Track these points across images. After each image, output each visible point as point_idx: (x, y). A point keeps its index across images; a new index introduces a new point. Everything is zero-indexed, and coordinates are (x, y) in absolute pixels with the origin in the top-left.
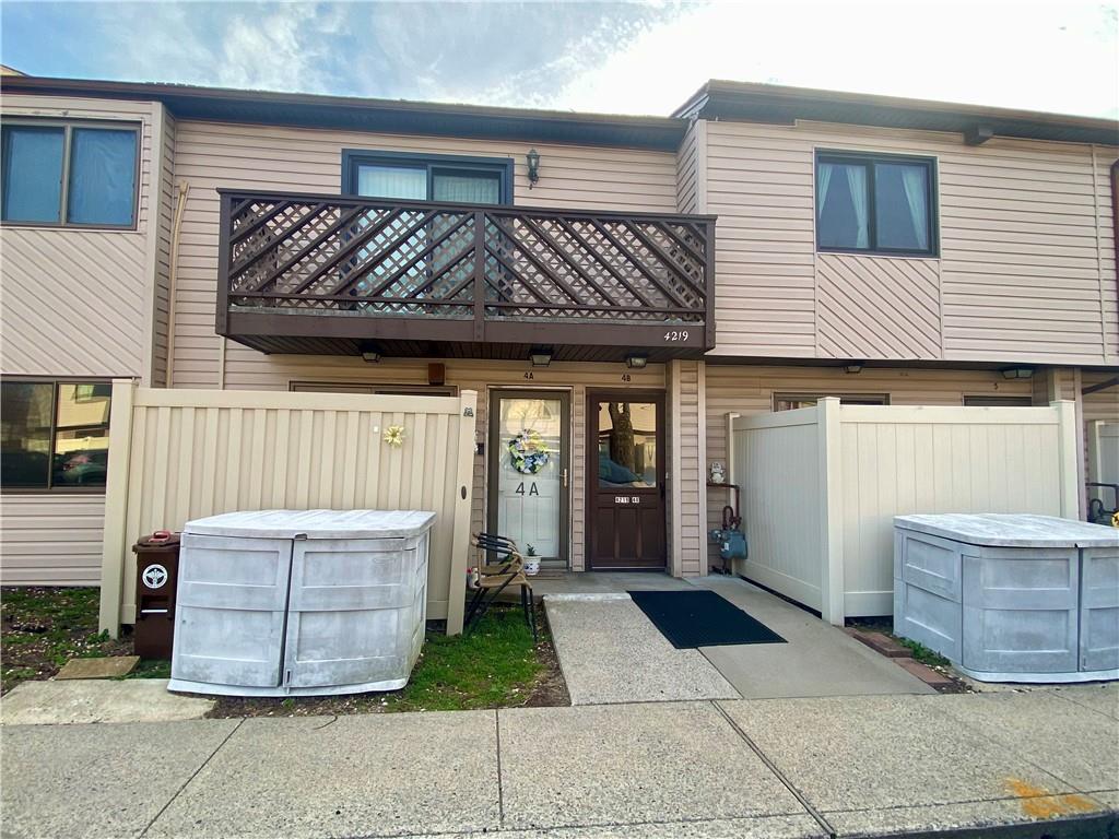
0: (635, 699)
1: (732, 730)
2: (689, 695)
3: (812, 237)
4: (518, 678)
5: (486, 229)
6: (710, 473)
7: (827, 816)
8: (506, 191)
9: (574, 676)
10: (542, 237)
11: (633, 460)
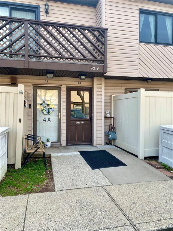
0: (77, 188)
1: (108, 196)
2: (95, 185)
3: (138, 38)
4: (38, 183)
5: (28, 28)
6: (106, 114)
7: (137, 225)
8: (38, 15)
9: (58, 181)
10: (49, 32)
11: (85, 111)
